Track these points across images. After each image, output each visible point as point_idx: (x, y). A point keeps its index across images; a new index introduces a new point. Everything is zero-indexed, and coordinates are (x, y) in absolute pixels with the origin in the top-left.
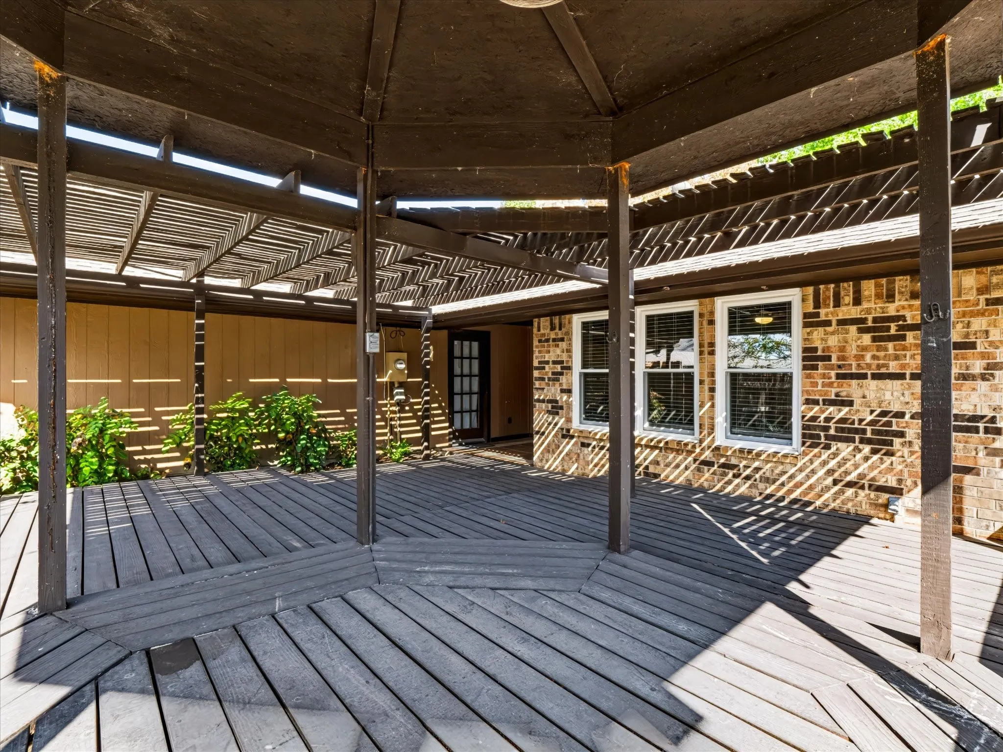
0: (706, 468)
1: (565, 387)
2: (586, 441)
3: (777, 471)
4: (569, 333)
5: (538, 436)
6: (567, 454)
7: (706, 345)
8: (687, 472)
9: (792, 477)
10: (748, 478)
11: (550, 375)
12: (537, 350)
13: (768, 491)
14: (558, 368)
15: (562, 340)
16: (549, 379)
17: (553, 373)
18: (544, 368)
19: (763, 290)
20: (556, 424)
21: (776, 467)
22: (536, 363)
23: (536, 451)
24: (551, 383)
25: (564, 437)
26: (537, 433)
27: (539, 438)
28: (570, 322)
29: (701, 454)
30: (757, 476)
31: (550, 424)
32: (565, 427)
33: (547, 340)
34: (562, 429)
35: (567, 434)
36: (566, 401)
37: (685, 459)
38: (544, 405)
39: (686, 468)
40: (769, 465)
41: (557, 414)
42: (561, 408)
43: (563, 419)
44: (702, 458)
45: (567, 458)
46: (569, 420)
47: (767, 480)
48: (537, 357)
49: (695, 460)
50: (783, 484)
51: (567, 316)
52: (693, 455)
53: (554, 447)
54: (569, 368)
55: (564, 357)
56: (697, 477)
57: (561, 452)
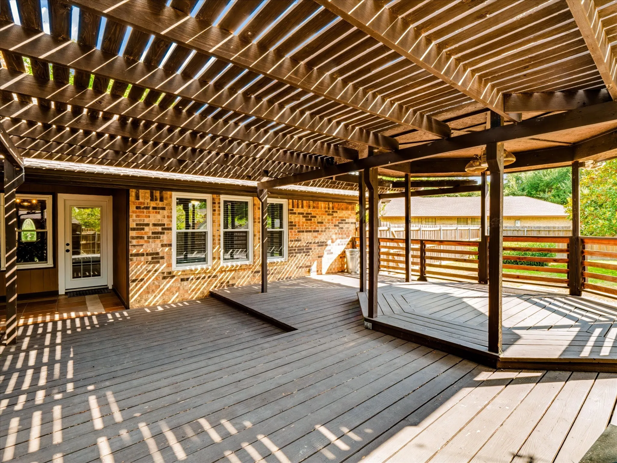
0: (256, 274)
1: (165, 242)
2: (186, 277)
3: (282, 269)
4: (170, 204)
5: (135, 284)
6: (167, 290)
8: (248, 279)
9: (286, 269)
10: (272, 274)
11: (150, 234)
12: (134, 215)
13: (279, 277)
14: (159, 229)
15: (163, 209)
16: (149, 238)
17: (153, 233)
18: (143, 229)
20: (156, 271)
21: (281, 267)
22: (132, 225)
23: (133, 296)
24: (150, 240)
25: (164, 278)
26: (134, 281)
27: (136, 285)
28: (171, 197)
29: (255, 268)
30: (276, 272)
31: (149, 271)
32: (166, 271)
33: (147, 208)
34: (163, 273)
35: (170, 275)
36: (167, 253)
37: (248, 272)
38: (142, 258)
39: (248, 277)
40: (280, 266)
41: (158, 262)
42: (162, 258)
43: (165, 265)
44: (255, 270)
45: (168, 293)
46: (169, 265)
47: (279, 273)
48: (134, 221)
49: (252, 272)
50: (283, 273)
51: (169, 193)
52: (252, 270)
53: (154, 288)
54: (170, 229)
55: (166, 221)
56: (253, 280)
57: (161, 290)
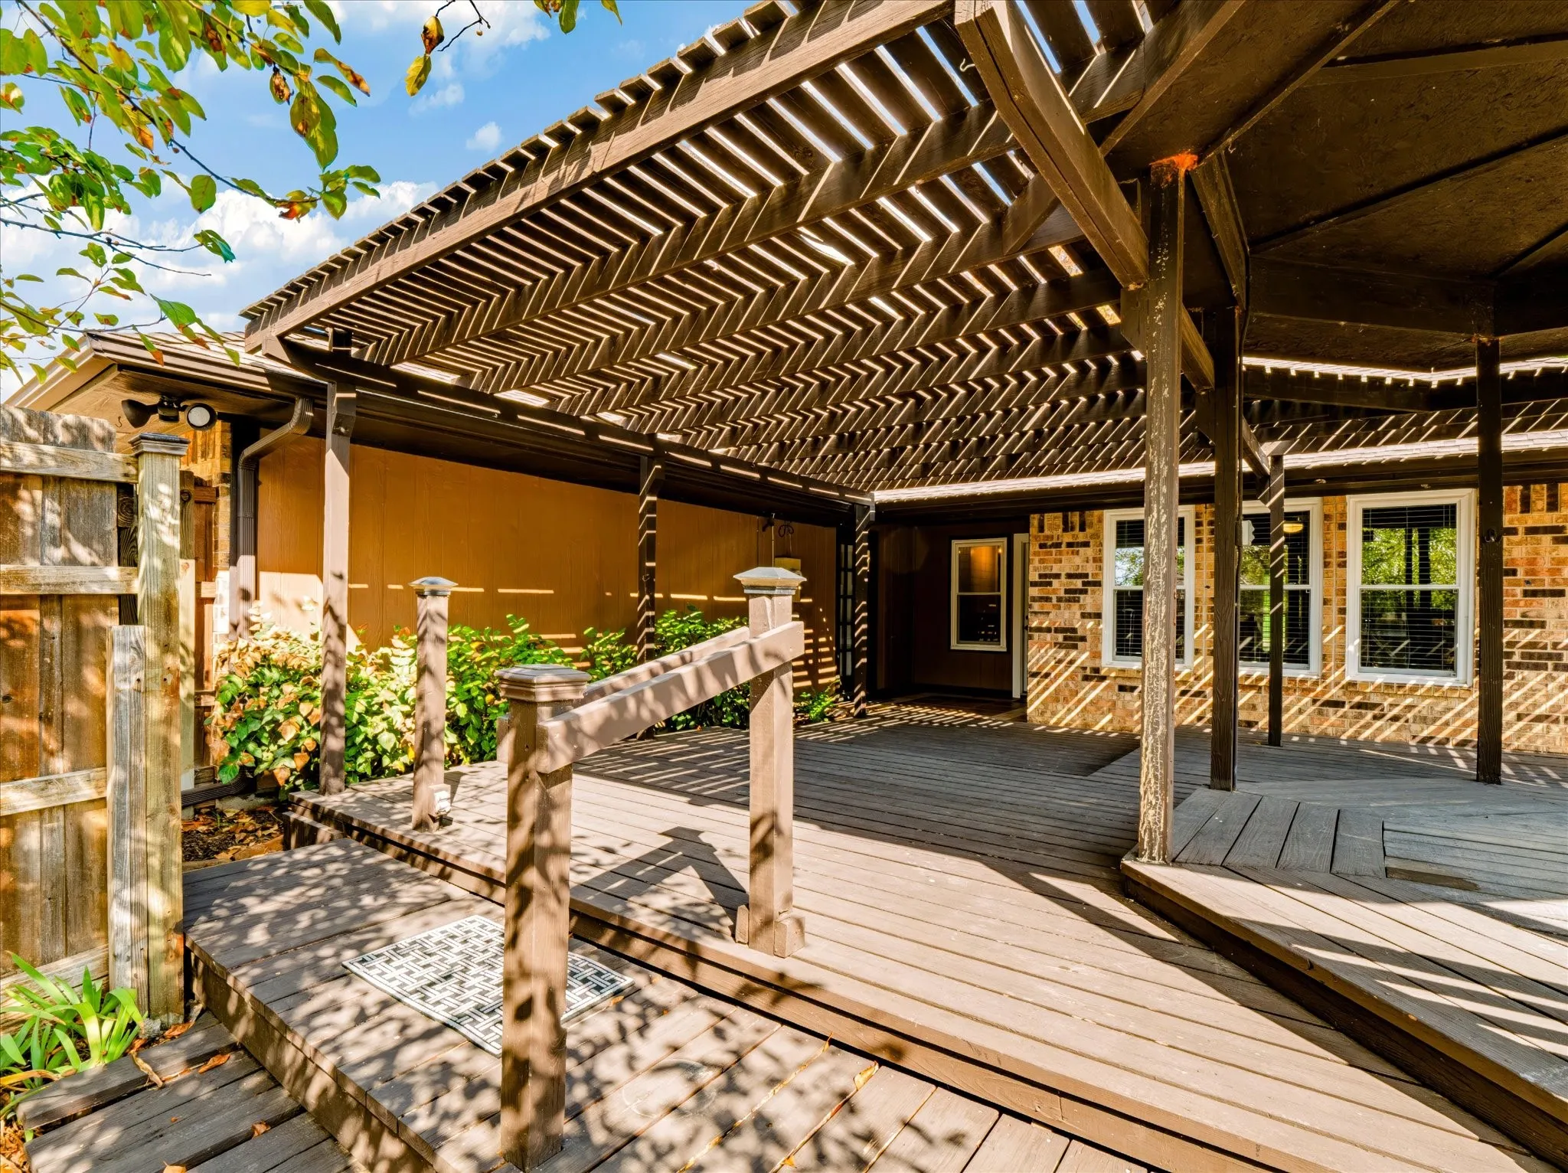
0: (1331, 710)
1: (1089, 610)
2: (1128, 683)
3: (1439, 708)
4: (1098, 535)
5: (1035, 680)
6: (1091, 702)
7: (1334, 555)
8: (1301, 717)
9: (1459, 714)
10: (1395, 719)
11: (1062, 594)
12: (1037, 559)
13: (1425, 733)
14: (1078, 584)
15: (1086, 544)
16: (1060, 600)
17: (1067, 591)
18: (1050, 584)
19: (1423, 489)
20: (1071, 662)
21: (1437, 704)
22: (1033, 576)
23: (1032, 701)
24: (1062, 604)
25: (1086, 678)
26: (1034, 675)
27: (1038, 683)
28: (1100, 521)
29: (1323, 693)
30: (1410, 716)
31: (1060, 662)
32: (1089, 665)
33: (1058, 545)
34: (1085, 668)
35: (1094, 675)
36: (1091, 630)
37: (1299, 700)
38: (1048, 636)
39: (1300, 711)
40: (1428, 701)
41: (1075, 647)
42: (1083, 639)
43: (1087, 654)
44: (1327, 697)
45: (1092, 708)
46: (1096, 655)
47: (1424, 720)
48: (1036, 569)
49: (1314, 701)
50: (1447, 724)
51: (1096, 513)
52: (1312, 695)
53: (1067, 693)
54: (1098, 584)
55: (1090, 569)
56: (1317, 722)
57: (1080, 701)
